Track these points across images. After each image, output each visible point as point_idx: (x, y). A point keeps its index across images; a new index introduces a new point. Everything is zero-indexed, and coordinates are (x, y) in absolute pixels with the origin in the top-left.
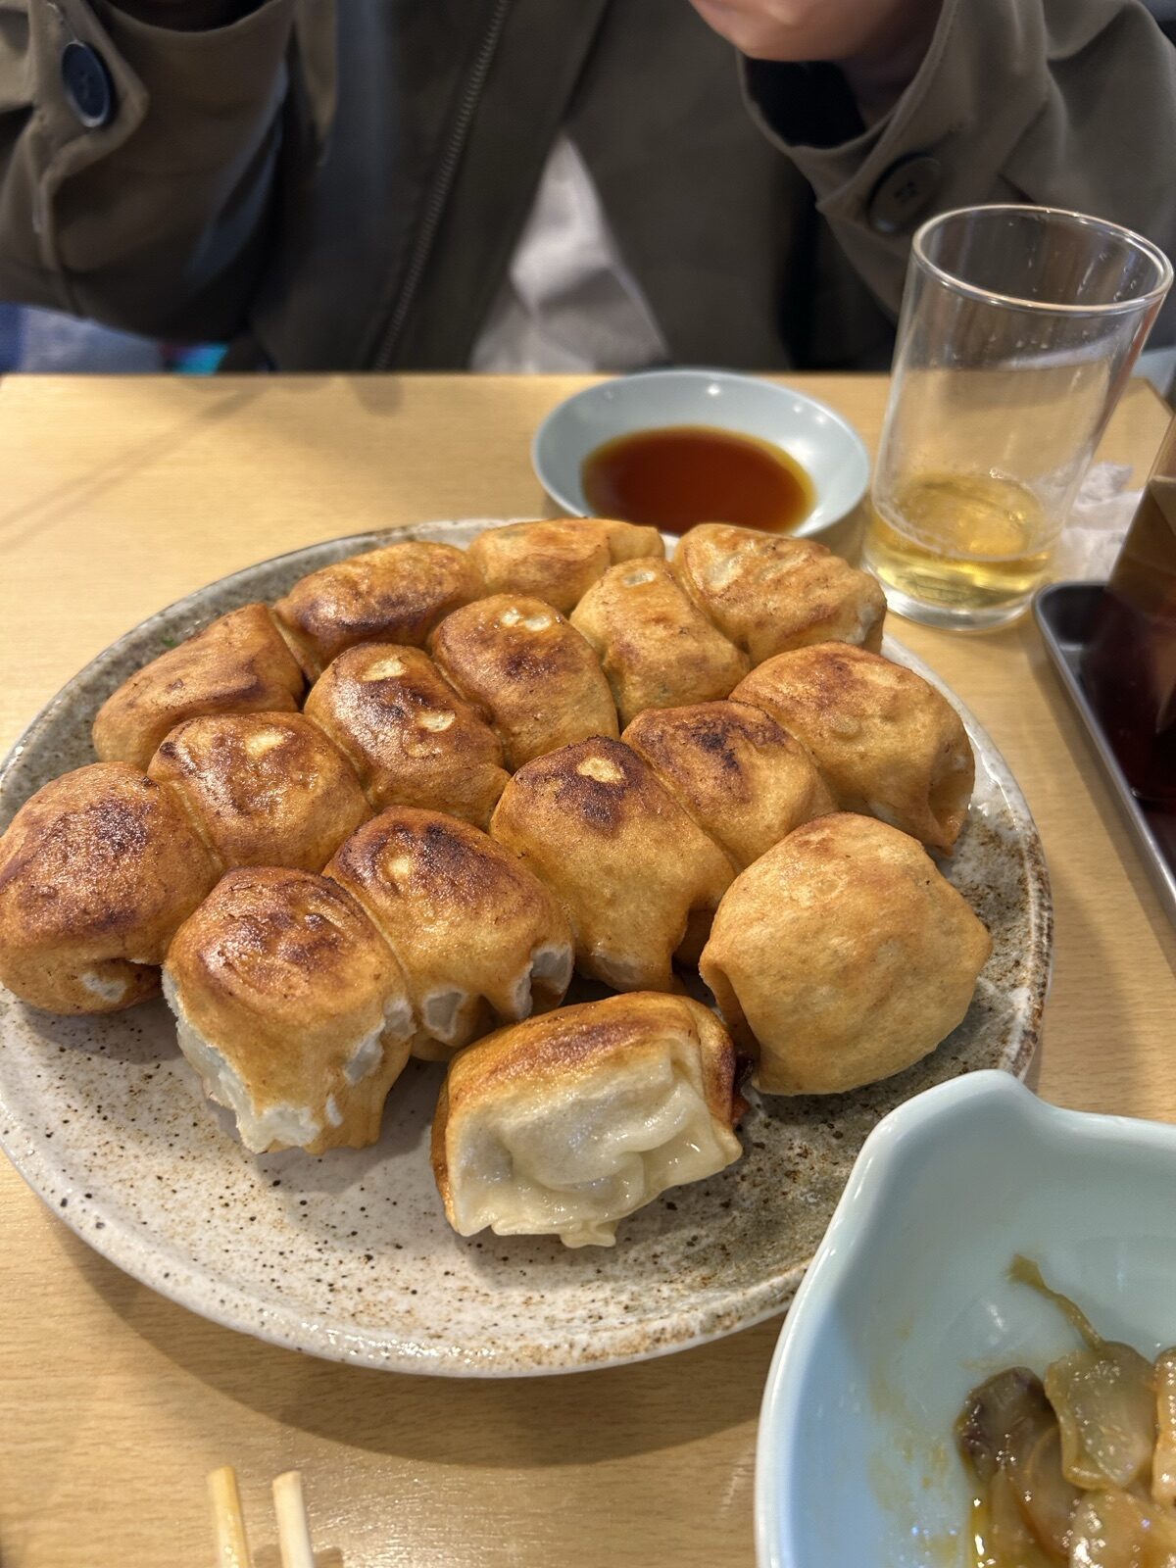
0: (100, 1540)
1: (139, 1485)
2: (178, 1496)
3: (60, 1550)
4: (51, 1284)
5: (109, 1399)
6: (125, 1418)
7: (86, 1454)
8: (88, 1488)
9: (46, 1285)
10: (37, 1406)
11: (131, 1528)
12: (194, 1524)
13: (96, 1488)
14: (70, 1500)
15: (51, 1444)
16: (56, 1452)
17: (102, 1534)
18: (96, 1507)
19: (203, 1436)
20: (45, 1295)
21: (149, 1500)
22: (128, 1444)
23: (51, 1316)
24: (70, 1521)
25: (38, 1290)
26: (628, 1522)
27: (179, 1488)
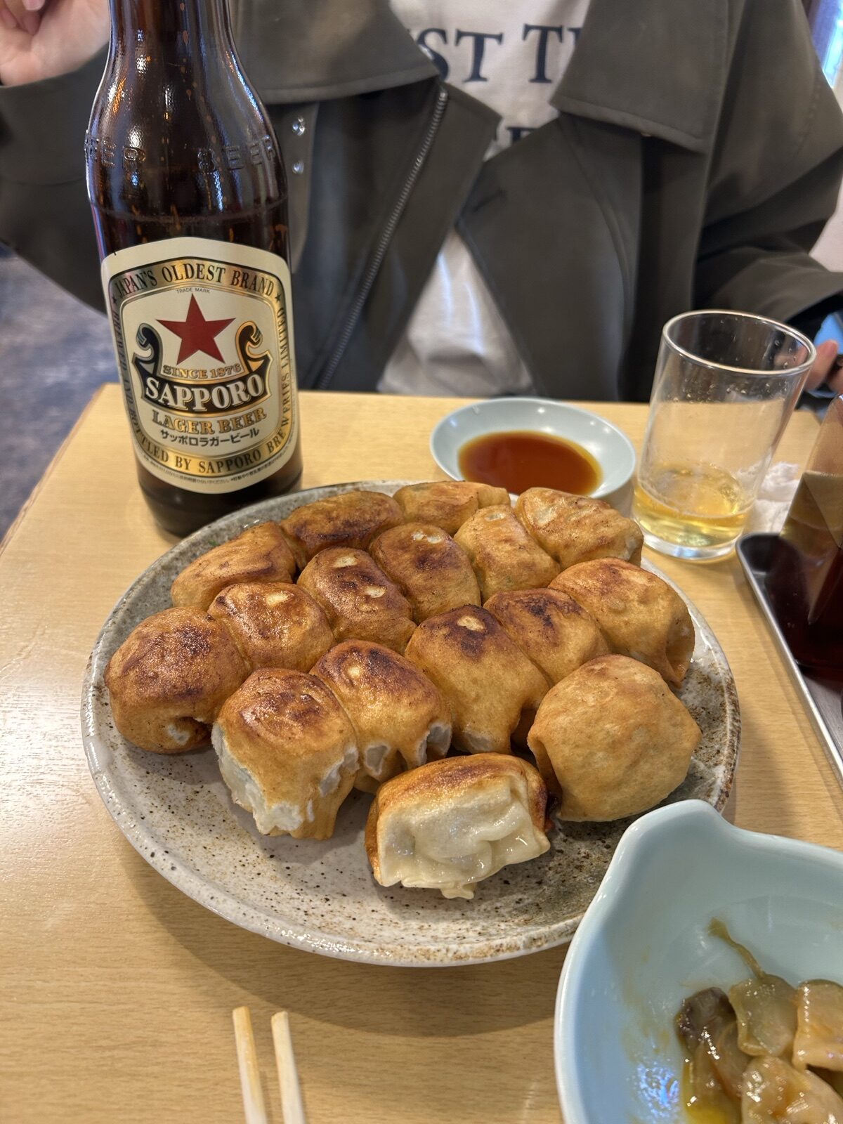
0: (157, 1064)
1: (182, 1033)
2: (206, 1041)
3: (133, 1068)
4: (131, 914)
5: (164, 982)
6: (175, 994)
7: (150, 1013)
8: (150, 1033)
9: (128, 915)
10: (122, 984)
11: (177, 1058)
12: (215, 1057)
13: (156, 1034)
14: (141, 1039)
15: (127, 1007)
16: (133, 1011)
17: (159, 1060)
18: (156, 1044)
19: (220, 1007)
20: (126, 920)
21: (188, 1042)
22: (176, 1009)
23: (131, 933)
24: (140, 1052)
25: (124, 917)
26: (475, 1072)
27: (206, 1035)
